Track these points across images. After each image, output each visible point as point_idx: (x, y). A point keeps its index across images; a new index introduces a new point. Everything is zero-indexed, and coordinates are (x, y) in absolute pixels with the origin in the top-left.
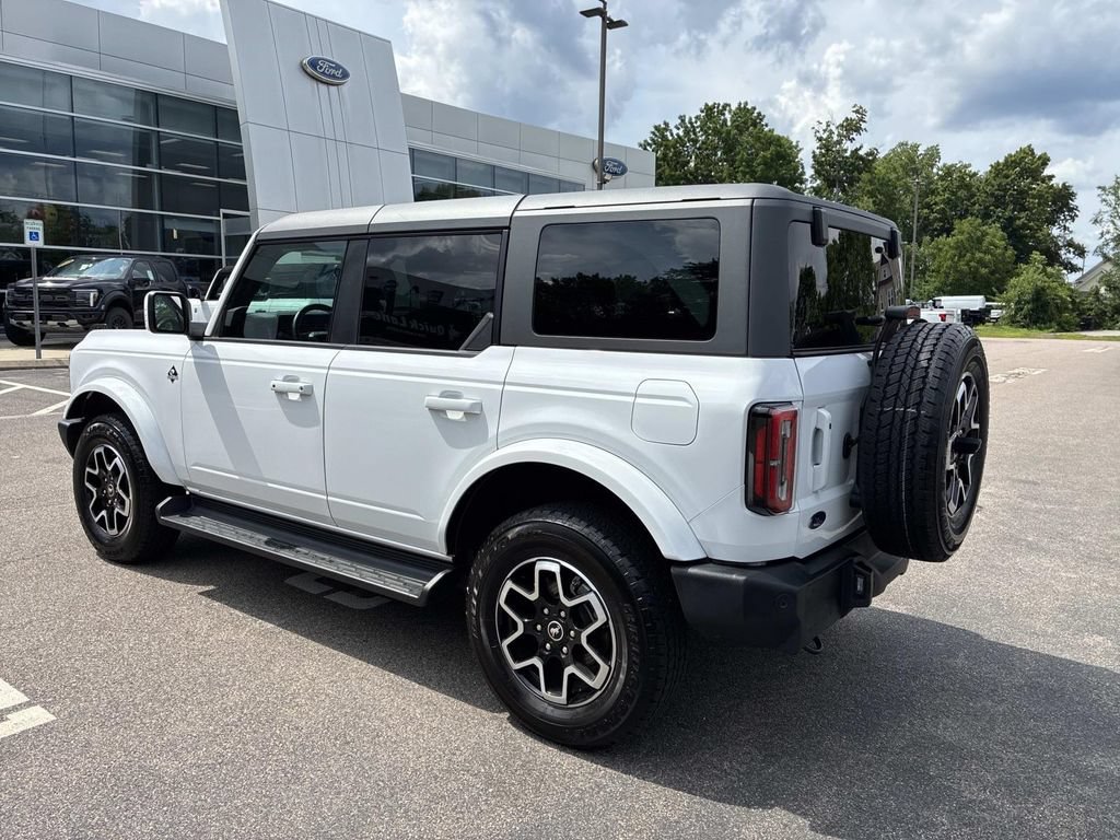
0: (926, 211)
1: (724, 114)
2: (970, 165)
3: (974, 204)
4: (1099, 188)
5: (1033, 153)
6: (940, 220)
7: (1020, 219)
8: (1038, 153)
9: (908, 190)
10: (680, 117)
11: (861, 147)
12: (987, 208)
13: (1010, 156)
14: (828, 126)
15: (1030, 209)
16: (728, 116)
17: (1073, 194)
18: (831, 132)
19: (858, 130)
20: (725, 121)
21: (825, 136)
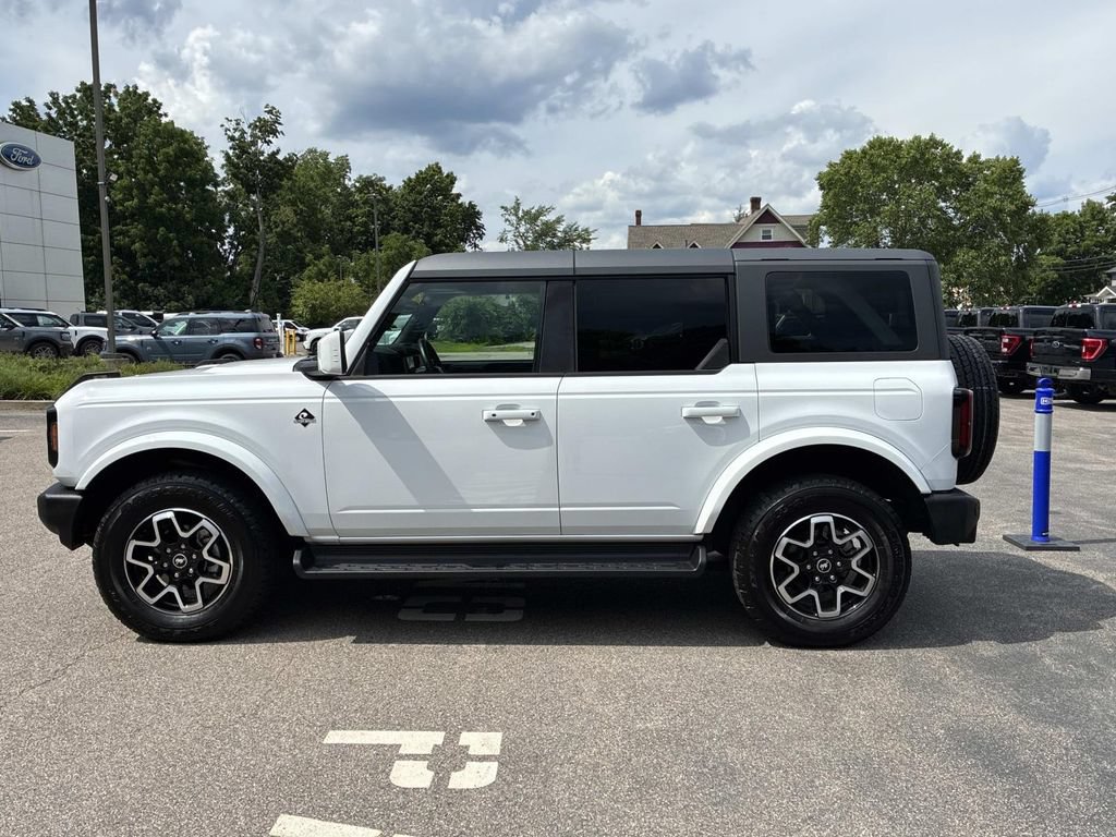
0: (349, 223)
1: (109, 98)
2: (384, 179)
3: (394, 218)
4: (502, 207)
5: (441, 172)
6: (363, 233)
7: (437, 235)
8: (445, 171)
9: (326, 201)
10: (52, 94)
11: (278, 151)
12: (406, 223)
13: (421, 172)
14: (238, 124)
15: (445, 227)
16: (114, 101)
17: (479, 213)
18: (243, 132)
19: (274, 132)
20: (111, 105)
21: (237, 135)
